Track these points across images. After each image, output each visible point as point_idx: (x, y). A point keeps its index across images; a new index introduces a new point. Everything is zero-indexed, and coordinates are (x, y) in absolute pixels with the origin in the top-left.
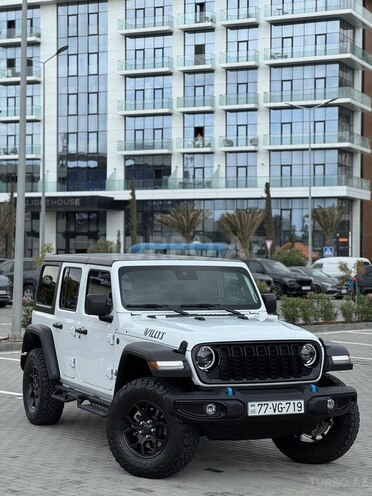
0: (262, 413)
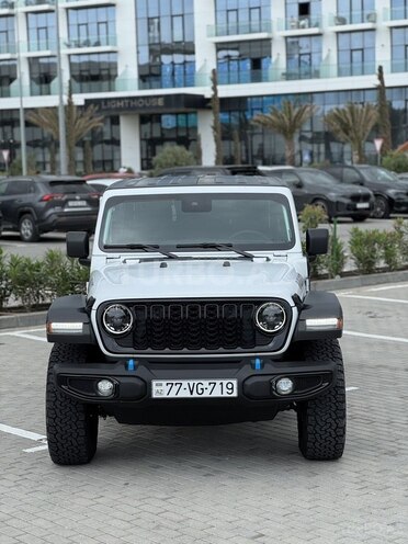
0: (172, 395)
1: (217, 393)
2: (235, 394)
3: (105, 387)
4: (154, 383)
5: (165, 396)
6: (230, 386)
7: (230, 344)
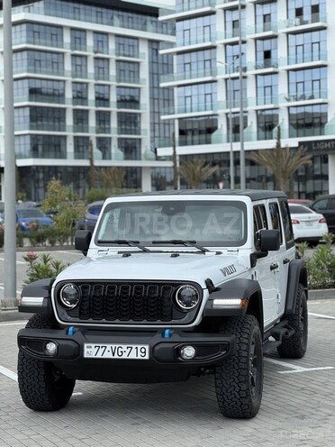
0: (99, 356)
1: (133, 356)
2: (147, 357)
3: (51, 347)
4: (86, 345)
5: (94, 356)
6: (143, 350)
7: (151, 317)
